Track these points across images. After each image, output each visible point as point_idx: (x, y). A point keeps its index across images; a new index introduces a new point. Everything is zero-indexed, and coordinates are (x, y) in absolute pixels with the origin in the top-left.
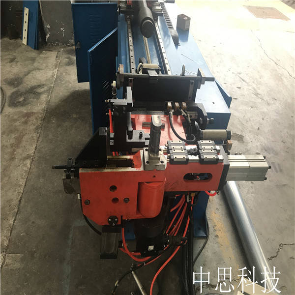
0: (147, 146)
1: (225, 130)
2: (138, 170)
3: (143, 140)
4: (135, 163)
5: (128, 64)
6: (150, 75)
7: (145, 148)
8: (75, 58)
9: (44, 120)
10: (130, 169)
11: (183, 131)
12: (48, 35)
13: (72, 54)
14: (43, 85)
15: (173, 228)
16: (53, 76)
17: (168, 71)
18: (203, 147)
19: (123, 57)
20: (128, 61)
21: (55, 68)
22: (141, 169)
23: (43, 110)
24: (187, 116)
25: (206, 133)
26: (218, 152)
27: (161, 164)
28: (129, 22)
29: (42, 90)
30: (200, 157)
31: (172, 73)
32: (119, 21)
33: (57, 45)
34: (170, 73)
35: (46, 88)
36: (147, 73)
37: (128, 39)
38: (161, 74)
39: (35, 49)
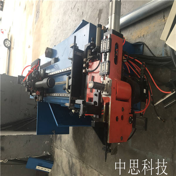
0: (101, 92)
1: (97, 28)
2: (111, 100)
3: (98, 94)
4: (107, 101)
5: (65, 98)
6: (71, 84)
7: (102, 94)
8: (58, 135)
9: (83, 162)
10: (110, 106)
11: (96, 62)
12: (48, 153)
13: (57, 137)
14: (69, 160)
15: (137, 71)
16: (65, 152)
17: (70, 69)
18: (104, 49)
19: (62, 101)
20: (64, 98)
21: (62, 150)
22: (110, 97)
23: (79, 162)
24: (89, 58)
25: (97, 44)
26: (107, 37)
27: (109, 83)
28: (47, 95)
29: (71, 161)
30: (108, 52)
31: (70, 67)
32: (46, 101)
33: (52, 146)
34: (71, 68)
35: (70, 158)
36: (70, 86)
37: (54, 96)
38: (71, 76)
39: (53, 164)
